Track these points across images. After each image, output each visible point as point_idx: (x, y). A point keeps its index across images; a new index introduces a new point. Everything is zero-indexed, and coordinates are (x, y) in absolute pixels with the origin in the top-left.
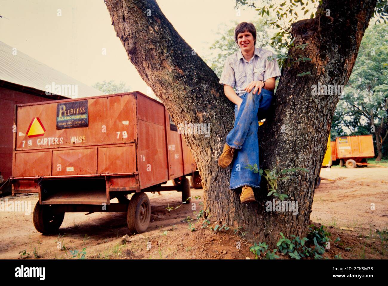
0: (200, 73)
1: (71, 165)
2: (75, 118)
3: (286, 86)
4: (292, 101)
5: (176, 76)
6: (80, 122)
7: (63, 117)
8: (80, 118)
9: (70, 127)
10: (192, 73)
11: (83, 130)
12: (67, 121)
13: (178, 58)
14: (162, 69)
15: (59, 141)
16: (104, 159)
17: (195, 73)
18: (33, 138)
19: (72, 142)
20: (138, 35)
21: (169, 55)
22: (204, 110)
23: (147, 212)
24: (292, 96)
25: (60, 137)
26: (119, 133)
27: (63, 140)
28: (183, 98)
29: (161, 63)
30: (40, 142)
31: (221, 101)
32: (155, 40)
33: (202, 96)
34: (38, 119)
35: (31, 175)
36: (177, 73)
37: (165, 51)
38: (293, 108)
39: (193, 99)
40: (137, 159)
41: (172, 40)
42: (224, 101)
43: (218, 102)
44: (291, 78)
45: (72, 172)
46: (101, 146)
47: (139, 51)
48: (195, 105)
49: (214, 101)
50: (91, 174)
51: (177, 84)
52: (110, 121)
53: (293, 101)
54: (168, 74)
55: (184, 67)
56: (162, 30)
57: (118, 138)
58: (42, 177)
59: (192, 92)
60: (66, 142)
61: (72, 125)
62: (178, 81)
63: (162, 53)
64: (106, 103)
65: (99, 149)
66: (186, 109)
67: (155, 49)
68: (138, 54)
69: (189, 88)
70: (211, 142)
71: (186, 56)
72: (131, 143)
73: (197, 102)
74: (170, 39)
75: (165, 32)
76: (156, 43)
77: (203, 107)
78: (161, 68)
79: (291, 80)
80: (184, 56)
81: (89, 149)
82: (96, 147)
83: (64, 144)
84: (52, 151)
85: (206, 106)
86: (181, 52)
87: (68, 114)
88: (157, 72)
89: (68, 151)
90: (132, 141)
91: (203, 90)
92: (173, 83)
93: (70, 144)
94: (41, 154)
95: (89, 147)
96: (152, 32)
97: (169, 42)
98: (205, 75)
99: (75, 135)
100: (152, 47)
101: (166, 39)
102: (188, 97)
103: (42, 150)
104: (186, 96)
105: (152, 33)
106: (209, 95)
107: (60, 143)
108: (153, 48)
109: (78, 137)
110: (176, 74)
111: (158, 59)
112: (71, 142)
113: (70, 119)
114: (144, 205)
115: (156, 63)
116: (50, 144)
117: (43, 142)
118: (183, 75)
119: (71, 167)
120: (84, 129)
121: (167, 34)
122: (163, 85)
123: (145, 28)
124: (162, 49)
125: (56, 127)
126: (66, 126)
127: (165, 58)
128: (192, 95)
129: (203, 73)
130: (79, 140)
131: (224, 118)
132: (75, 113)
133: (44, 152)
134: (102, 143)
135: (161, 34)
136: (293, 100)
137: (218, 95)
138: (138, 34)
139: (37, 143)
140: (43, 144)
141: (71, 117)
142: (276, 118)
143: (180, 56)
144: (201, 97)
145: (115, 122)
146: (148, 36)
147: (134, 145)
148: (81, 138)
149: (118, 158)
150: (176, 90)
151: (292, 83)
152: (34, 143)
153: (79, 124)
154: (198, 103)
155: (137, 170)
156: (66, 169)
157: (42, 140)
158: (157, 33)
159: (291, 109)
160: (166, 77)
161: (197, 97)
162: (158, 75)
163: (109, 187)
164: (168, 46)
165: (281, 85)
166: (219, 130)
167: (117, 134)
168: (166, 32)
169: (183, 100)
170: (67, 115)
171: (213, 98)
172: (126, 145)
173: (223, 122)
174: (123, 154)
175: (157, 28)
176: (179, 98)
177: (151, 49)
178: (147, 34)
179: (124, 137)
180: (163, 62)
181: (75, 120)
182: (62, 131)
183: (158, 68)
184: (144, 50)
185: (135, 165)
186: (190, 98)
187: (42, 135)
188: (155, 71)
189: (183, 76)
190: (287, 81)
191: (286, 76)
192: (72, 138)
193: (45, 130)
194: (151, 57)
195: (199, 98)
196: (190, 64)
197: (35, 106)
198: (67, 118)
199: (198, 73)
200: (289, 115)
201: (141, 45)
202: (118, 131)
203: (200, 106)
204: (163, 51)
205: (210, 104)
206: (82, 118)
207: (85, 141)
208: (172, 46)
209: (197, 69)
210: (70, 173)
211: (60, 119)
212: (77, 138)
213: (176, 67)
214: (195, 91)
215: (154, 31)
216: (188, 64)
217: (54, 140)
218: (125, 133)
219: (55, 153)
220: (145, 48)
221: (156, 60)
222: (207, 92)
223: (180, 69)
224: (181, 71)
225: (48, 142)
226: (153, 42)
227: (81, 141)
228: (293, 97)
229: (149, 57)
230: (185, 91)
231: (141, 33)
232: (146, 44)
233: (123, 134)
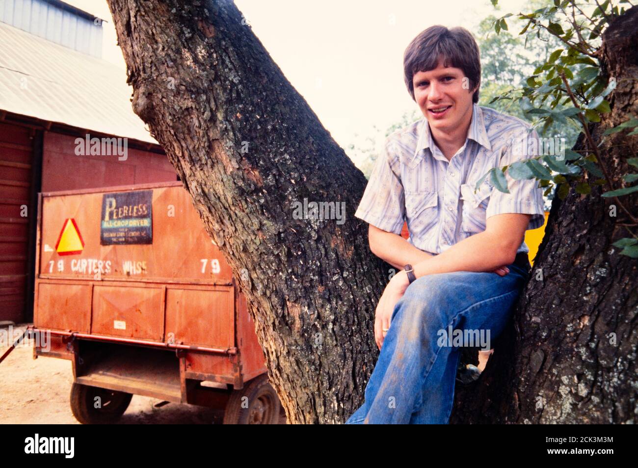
0: (309, 179)
1: (121, 317)
2: (130, 225)
3: (566, 269)
4: (587, 346)
5: (240, 188)
6: (137, 234)
7: (111, 222)
8: (138, 225)
9: (122, 243)
10: (285, 181)
11: (143, 250)
12: (116, 230)
13: (253, 134)
14: (212, 167)
15: (105, 268)
16: (178, 311)
17: (293, 181)
18: (66, 257)
19: (125, 273)
20: (157, 74)
21: (229, 127)
22: (305, 297)
23: (270, 412)
24: (586, 321)
25: (105, 259)
26: (205, 261)
27: (111, 266)
28: (255, 252)
29: (210, 148)
30: (75, 265)
31: (355, 275)
32: (194, 86)
33: (304, 252)
34: (73, 221)
35: (60, 327)
36: (243, 179)
37: (220, 116)
38: (590, 377)
39: (280, 260)
40: (235, 320)
41: (241, 82)
42: (364, 274)
43: (345, 279)
44: (588, 238)
45: (123, 330)
46: (173, 286)
47: (161, 116)
48: (284, 277)
49: (334, 274)
50: (154, 339)
51: (243, 211)
52: (191, 236)
53: (593, 345)
54: (225, 180)
55: (264, 161)
56: (215, 55)
57: (203, 271)
58: (75, 334)
59: (279, 240)
60: (116, 271)
61: (125, 237)
62: (244, 203)
63: (213, 119)
64: (184, 197)
65: (170, 292)
66: (261, 286)
67: (197, 110)
68: (161, 124)
69: (272, 227)
70: (317, 400)
71: (274, 129)
72: (226, 285)
73: (290, 271)
74: (236, 81)
75: (223, 62)
76: (198, 93)
77: (305, 288)
78: (209, 163)
79: (588, 247)
80: (269, 127)
81: (152, 290)
82: (164, 286)
83: (112, 274)
84: (93, 286)
85: (312, 287)
86: (262, 116)
87: (120, 216)
88: (202, 173)
89: (117, 288)
90: (228, 282)
91: (309, 237)
92: (233, 208)
93: (121, 274)
94: (75, 289)
95: (153, 285)
96: (189, 63)
97: (231, 90)
98: (322, 188)
99: (131, 259)
100: (190, 104)
101: (225, 81)
102: (269, 252)
103: (77, 282)
104: (262, 248)
105: (189, 67)
106: (323, 252)
107: (106, 271)
108: (192, 107)
109: (134, 263)
110: (241, 183)
111: (203, 137)
112: (123, 271)
113: (123, 225)
114: (265, 399)
115: (198, 148)
116: (90, 271)
117: (81, 266)
118: (260, 185)
119: (122, 320)
120: (145, 247)
121: (230, 66)
122: (213, 210)
123: (172, 55)
124: (211, 110)
125: (99, 241)
126: (114, 240)
127: (218, 136)
128: (278, 248)
129: (315, 181)
130: (137, 269)
131: (357, 338)
132: (130, 214)
133: (80, 287)
134: (175, 280)
135: (213, 67)
136: (591, 340)
137: (349, 254)
138: (157, 69)
139: (70, 267)
140: (80, 271)
141: (123, 221)
142: (518, 392)
143: (259, 127)
144: (300, 257)
145: (199, 239)
146: (179, 73)
147: (232, 289)
148: (139, 265)
149: (200, 314)
150: (239, 226)
151: (592, 262)
152: (68, 267)
153: (137, 237)
154: (293, 273)
155: (236, 345)
156: (113, 324)
157: (79, 261)
158: (203, 64)
159: (581, 376)
160: (219, 188)
161: (289, 255)
162: (203, 182)
163: (186, 370)
164: (229, 102)
165: (550, 259)
166: (340, 373)
167: (202, 264)
168: (227, 61)
169: (256, 260)
170: (119, 219)
171: (332, 263)
172: (217, 288)
173: (352, 352)
174: (210, 307)
175: (201, 52)
176: (245, 250)
177: (187, 109)
178: (178, 69)
179: (214, 271)
180: (216, 145)
181: (130, 230)
182: (109, 248)
183: (204, 162)
184: (170, 114)
185: (232, 334)
186: (272, 258)
187: (79, 252)
188: (199, 169)
189: (257, 190)
190: (575, 247)
191: (568, 225)
192: (126, 263)
193: (83, 244)
194: (186, 132)
195: (297, 258)
196: (282, 154)
197: (69, 197)
198: (116, 224)
199: (302, 179)
200: (571, 400)
201: (164, 100)
202: (204, 258)
203: (298, 282)
204: (216, 116)
205: (321, 282)
206: (142, 225)
207: (146, 272)
208: (239, 99)
209: (299, 167)
210: (119, 333)
211: (106, 225)
212: (133, 265)
213: (243, 162)
214: (286, 236)
215: (196, 60)
216: (276, 152)
217: (96, 264)
218: (215, 264)
219: (97, 289)
220: (173, 108)
221: (199, 139)
222: (317, 241)
223: (253, 169)
224: (257, 173)
225: (87, 268)
226: (192, 92)
227: (140, 270)
228: (593, 327)
229: (183, 133)
230: (260, 234)
231: (163, 68)
232: (174, 96)
233: (213, 266)
